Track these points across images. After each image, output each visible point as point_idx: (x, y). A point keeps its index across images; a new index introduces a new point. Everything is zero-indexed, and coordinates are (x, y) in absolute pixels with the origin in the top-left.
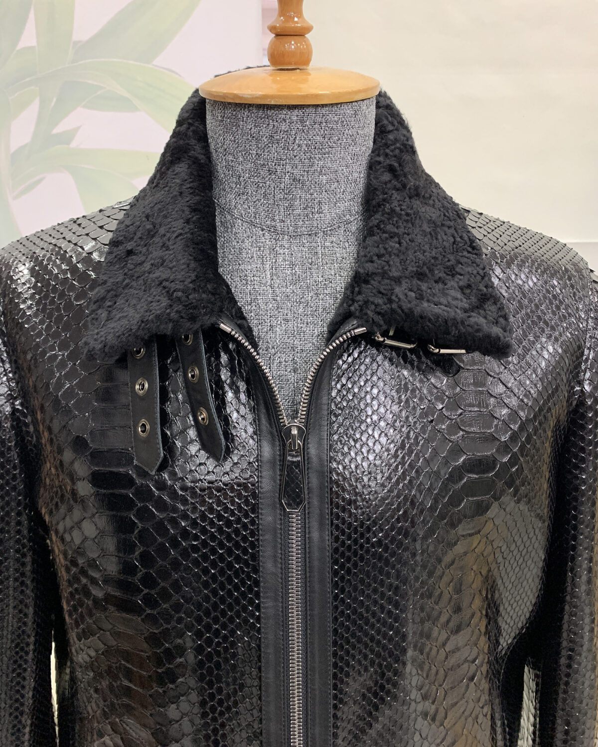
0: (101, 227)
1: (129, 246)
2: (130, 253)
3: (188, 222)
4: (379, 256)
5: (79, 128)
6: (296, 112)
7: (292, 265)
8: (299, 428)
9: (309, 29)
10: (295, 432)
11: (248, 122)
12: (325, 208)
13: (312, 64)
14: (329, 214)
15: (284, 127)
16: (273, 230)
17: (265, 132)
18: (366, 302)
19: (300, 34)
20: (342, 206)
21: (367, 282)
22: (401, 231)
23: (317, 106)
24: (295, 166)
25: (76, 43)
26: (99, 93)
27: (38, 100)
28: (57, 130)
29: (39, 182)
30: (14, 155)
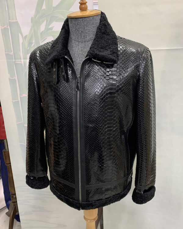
0: (51, 43)
5: (54, 26)
6: (81, 19)
7: (81, 48)
8: (79, 76)
9: (87, 3)
10: (78, 77)
12: (87, 37)
14: (88, 38)
15: (79, 22)
16: (78, 41)
17: (76, 23)
19: (85, 4)
20: (91, 36)
23: (85, 17)
24: (81, 29)
25: (53, 7)
26: (58, 18)
27: (46, 20)
28: (50, 27)
29: (46, 39)
30: (41, 33)
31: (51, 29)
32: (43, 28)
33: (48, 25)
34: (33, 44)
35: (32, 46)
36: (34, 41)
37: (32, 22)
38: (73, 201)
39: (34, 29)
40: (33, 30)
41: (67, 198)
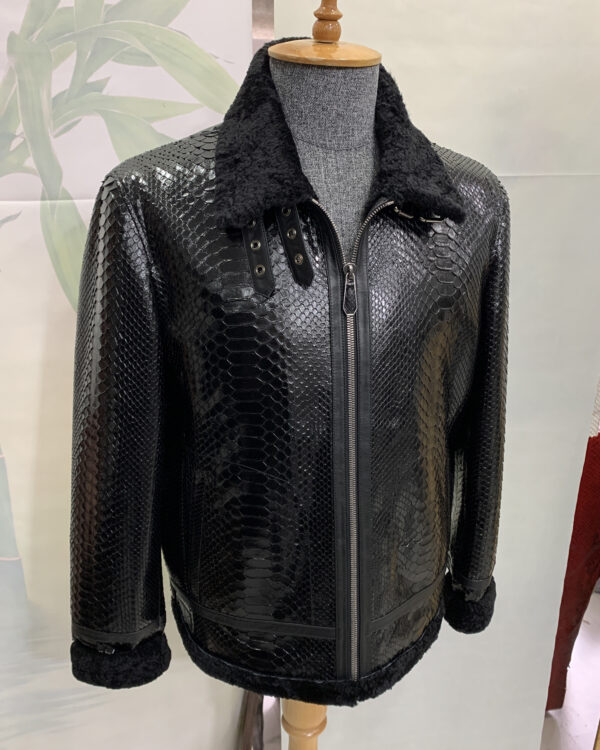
0: (199, 148)
1: (237, 156)
2: (237, 161)
3: (281, 139)
4: (396, 161)
5: (108, 78)
6: (341, 71)
7: (338, 169)
9: (340, 16)
11: (311, 77)
12: (356, 133)
13: (341, 39)
14: (357, 137)
15: (333, 80)
16: (324, 146)
17: (322, 84)
18: (392, 187)
19: (335, 19)
20: (365, 132)
21: (390, 175)
22: (404, 147)
23: (353, 68)
24: (338, 106)
25: (107, 6)
26: (125, 49)
27: (75, 53)
28: (91, 79)
29: (76, 123)
30: (54, 99)
31: (99, 86)
32: (61, 79)
33: (83, 69)
34: (16, 143)
35: (12, 148)
36: (20, 129)
37: (10, 51)
38: (329, 684)
39: (19, 81)
40: (17, 84)
41: (301, 680)
